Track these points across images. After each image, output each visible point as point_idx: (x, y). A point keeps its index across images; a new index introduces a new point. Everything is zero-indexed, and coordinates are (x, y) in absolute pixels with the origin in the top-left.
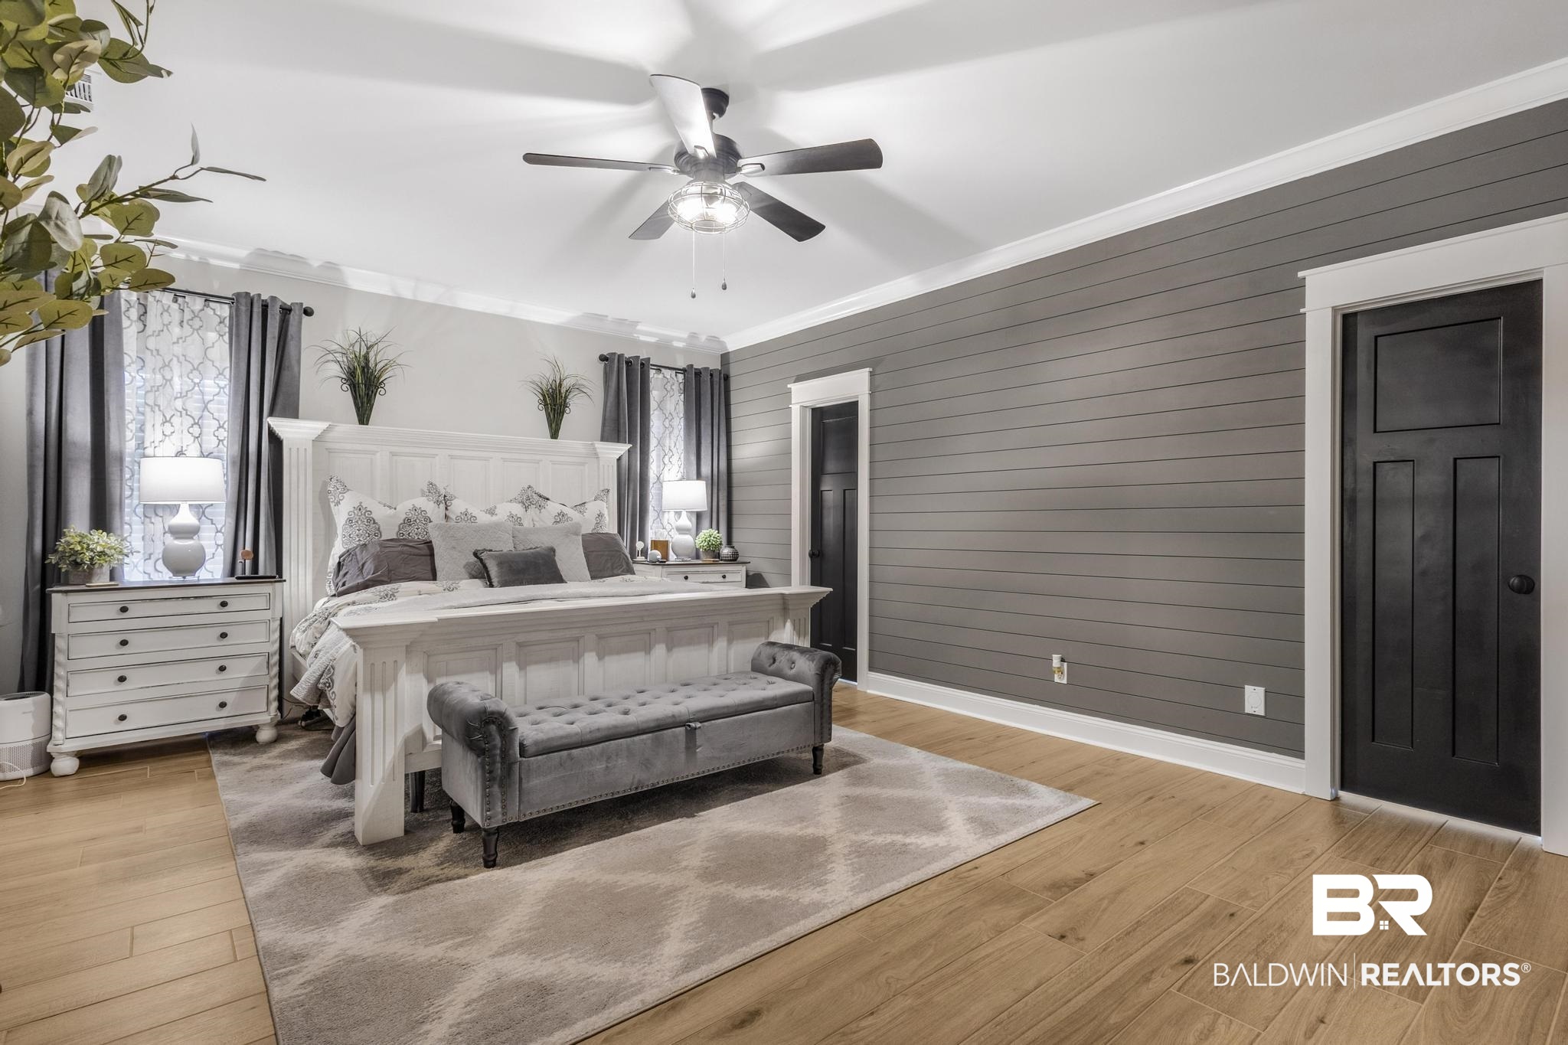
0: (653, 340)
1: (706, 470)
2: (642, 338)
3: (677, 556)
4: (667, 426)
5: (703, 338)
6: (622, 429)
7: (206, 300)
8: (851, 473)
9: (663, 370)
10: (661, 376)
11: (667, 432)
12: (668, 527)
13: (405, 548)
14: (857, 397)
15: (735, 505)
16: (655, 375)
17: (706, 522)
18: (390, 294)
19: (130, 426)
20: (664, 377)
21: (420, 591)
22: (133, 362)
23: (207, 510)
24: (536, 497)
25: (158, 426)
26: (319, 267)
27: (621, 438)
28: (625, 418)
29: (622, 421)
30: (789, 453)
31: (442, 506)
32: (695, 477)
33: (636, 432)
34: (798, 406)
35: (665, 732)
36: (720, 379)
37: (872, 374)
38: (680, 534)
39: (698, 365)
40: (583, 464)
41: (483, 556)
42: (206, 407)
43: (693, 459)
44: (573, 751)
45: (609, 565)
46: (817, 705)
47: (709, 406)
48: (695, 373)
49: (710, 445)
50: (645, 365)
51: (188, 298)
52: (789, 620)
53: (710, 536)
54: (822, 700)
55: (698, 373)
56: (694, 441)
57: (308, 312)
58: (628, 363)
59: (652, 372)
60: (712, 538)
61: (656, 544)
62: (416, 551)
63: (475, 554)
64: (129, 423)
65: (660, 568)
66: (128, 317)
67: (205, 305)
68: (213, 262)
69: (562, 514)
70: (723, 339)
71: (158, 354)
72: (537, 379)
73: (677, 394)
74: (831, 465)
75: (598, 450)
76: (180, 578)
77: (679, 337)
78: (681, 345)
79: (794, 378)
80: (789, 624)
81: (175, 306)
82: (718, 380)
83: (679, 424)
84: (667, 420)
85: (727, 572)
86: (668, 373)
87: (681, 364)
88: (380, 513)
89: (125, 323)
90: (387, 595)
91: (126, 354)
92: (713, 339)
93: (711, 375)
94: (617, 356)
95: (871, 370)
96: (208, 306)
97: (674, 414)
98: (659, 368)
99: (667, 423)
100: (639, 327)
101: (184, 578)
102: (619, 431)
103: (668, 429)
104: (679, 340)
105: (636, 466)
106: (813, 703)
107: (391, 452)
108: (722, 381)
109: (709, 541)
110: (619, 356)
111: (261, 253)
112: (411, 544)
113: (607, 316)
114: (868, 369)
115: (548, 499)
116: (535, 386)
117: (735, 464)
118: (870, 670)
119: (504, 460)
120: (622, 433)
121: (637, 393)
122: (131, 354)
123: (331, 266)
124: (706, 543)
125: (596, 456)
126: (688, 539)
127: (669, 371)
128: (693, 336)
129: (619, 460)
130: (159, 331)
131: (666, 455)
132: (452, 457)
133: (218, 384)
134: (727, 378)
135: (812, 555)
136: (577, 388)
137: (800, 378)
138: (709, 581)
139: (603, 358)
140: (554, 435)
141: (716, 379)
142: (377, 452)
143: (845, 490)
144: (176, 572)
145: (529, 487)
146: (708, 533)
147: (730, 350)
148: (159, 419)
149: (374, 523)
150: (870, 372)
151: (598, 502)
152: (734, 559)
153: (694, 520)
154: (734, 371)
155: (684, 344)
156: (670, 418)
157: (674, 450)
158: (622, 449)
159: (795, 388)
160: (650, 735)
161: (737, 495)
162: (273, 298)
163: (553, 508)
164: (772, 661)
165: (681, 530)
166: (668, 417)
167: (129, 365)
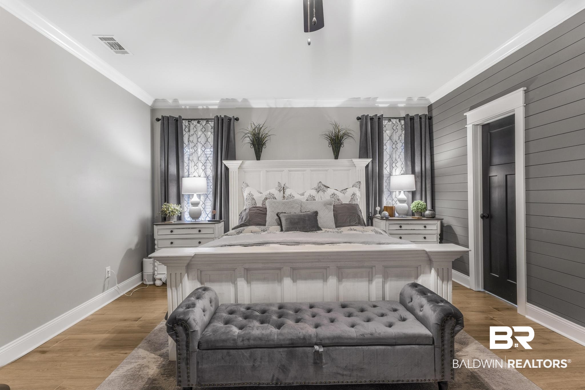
0: (386, 105)
1: (418, 169)
2: (381, 105)
3: (399, 214)
4: (394, 148)
5: (415, 99)
6: (369, 152)
7: (207, 121)
8: (511, 163)
9: (392, 120)
10: (391, 123)
11: (394, 151)
12: (395, 199)
13: (258, 211)
14: (513, 110)
15: (437, 187)
16: (388, 123)
17: (418, 196)
18: (267, 107)
19: (186, 168)
20: (392, 123)
21: (252, 231)
22: (186, 146)
23: (209, 195)
24: (323, 187)
25: (193, 167)
26: (242, 101)
27: (369, 156)
28: (370, 146)
29: (368, 148)
30: (466, 155)
31: (282, 192)
32: (411, 173)
33: (376, 152)
34: (471, 125)
35: (297, 349)
36: (425, 119)
37: (526, 92)
38: (400, 203)
39: (412, 114)
40: (349, 170)
41: (281, 215)
42: (208, 159)
43: (409, 163)
44: (231, 351)
45: (348, 220)
46: (437, 349)
47: (419, 135)
48: (410, 118)
49: (420, 155)
50: (380, 119)
51: (193, 121)
52: (433, 269)
53: (418, 204)
54: (443, 345)
55: (412, 119)
56: (410, 154)
57: (237, 119)
58: (372, 119)
59: (385, 122)
60: (419, 205)
61: (386, 209)
62: (262, 212)
63: (277, 215)
64: (186, 167)
65: (385, 221)
66: (185, 131)
67: (206, 123)
68: (210, 107)
69: (334, 194)
70: (427, 98)
71: (193, 142)
72: (327, 133)
73: (400, 132)
74: (496, 160)
75: (355, 163)
76: (194, 220)
77: (401, 101)
78: (402, 105)
79: (469, 109)
80: (433, 271)
81: (199, 125)
82: (424, 120)
83: (401, 146)
84: (394, 145)
85: (428, 224)
86: (394, 121)
87: (403, 115)
88: (256, 196)
89: (184, 133)
90: (239, 232)
91: (184, 143)
92: (422, 98)
93: (420, 118)
94: (365, 117)
95: (525, 88)
96: (208, 123)
97: (398, 141)
98: (389, 119)
99: (394, 147)
100: (378, 100)
101: (195, 220)
102: (367, 153)
103: (394, 149)
104: (401, 103)
105: (376, 169)
106: (433, 346)
107: (266, 171)
108: (427, 120)
109: (418, 207)
110: (366, 116)
111: (223, 100)
112: (260, 209)
113: (360, 98)
114: (522, 89)
115: (329, 187)
116: (327, 136)
117: (437, 164)
118: (528, 302)
119: (312, 171)
120: (369, 154)
121: (376, 133)
122: (186, 144)
123: (245, 100)
124: (416, 208)
125: (354, 166)
126: (405, 205)
127: (395, 120)
128: (410, 99)
129: (367, 167)
130: (193, 134)
131: (393, 162)
132: (290, 171)
133: (211, 150)
134: (430, 118)
135: (483, 217)
136: (346, 134)
137: (472, 108)
138: (415, 229)
139: (359, 119)
140: (336, 157)
141: (423, 120)
142: (261, 171)
143: (506, 176)
144: (193, 218)
145: (320, 182)
146: (418, 202)
147: (432, 103)
148: (193, 164)
149: (254, 200)
150: (525, 90)
151: (354, 188)
152: (433, 217)
153: (410, 195)
154: (434, 113)
155: (405, 104)
156: (396, 143)
157: (399, 160)
158: (368, 161)
159: (469, 115)
160: (286, 349)
161: (437, 181)
162: (225, 116)
163: (330, 191)
164: (410, 300)
165: (402, 201)
166: (395, 143)
167: (185, 147)
